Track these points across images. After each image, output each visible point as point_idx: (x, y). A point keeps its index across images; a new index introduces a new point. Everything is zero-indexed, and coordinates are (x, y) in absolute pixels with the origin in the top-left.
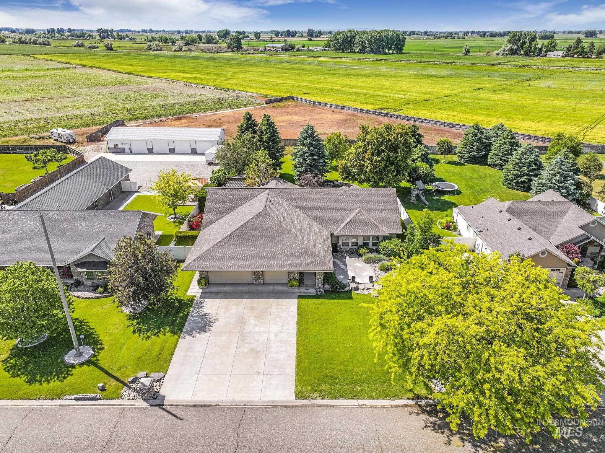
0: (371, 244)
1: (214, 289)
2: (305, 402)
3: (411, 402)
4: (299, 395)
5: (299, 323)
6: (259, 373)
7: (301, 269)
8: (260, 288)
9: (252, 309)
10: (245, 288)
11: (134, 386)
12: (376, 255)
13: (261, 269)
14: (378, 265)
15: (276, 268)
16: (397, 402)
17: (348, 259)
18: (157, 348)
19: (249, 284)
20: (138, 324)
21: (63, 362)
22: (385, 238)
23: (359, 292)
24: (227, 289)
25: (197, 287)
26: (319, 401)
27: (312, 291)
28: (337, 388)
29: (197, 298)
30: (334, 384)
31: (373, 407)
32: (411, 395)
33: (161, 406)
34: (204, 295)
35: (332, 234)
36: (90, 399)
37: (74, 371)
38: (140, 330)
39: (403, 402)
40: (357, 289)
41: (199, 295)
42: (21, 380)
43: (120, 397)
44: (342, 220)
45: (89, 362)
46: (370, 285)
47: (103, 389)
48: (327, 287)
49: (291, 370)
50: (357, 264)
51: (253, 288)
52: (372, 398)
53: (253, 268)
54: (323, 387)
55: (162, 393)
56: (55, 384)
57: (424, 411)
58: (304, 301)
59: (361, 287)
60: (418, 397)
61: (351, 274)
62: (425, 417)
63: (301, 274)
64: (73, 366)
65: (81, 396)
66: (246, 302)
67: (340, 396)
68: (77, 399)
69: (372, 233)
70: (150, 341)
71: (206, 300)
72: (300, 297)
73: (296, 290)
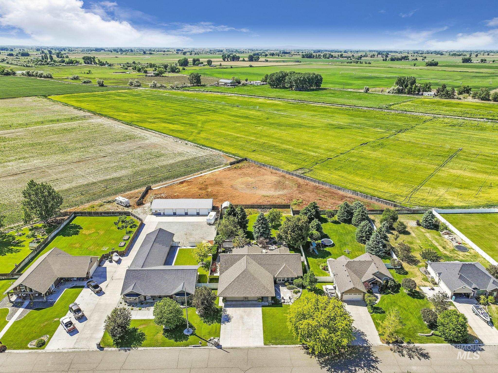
0: (290, 280)
1: (229, 303)
2: (267, 346)
3: (301, 346)
4: (265, 344)
5: (263, 317)
6: (251, 337)
7: (263, 296)
8: (247, 303)
9: (245, 312)
10: (241, 303)
11: (211, 342)
12: (292, 285)
13: (247, 296)
14: (292, 290)
15: (253, 295)
16: (297, 346)
17: (281, 288)
18: (214, 328)
19: (242, 301)
20: (204, 319)
21: (184, 334)
22: (296, 278)
23: (285, 304)
24: (234, 303)
25: (222, 302)
26: (272, 346)
27: (267, 304)
28: (277, 341)
29: (223, 308)
30: (276, 340)
31: (289, 347)
32: (301, 343)
33: (221, 348)
34: (225, 306)
35: (274, 277)
36: (198, 346)
37: (189, 337)
38: (206, 322)
39: (298, 345)
40: (284, 302)
41: (223, 306)
42: (173, 341)
43: (207, 346)
44: (278, 270)
45: (192, 334)
46: (289, 301)
47: (201, 343)
48: (273, 302)
49: (262, 336)
50: (285, 290)
51: (244, 302)
52: (288, 344)
53: (244, 295)
54: (273, 341)
55: (220, 344)
56: (184, 342)
57: (305, 348)
58: (264, 308)
59: (286, 301)
60: (303, 344)
61: (282, 296)
62: (305, 350)
63: (262, 297)
64: (188, 336)
65: (195, 345)
66: (242, 309)
67: (278, 344)
68: (194, 347)
69: (290, 276)
70: (211, 326)
71: (227, 308)
72: (263, 306)
73: (260, 303)
